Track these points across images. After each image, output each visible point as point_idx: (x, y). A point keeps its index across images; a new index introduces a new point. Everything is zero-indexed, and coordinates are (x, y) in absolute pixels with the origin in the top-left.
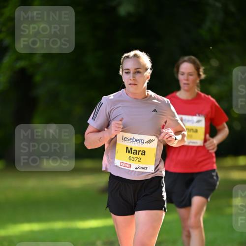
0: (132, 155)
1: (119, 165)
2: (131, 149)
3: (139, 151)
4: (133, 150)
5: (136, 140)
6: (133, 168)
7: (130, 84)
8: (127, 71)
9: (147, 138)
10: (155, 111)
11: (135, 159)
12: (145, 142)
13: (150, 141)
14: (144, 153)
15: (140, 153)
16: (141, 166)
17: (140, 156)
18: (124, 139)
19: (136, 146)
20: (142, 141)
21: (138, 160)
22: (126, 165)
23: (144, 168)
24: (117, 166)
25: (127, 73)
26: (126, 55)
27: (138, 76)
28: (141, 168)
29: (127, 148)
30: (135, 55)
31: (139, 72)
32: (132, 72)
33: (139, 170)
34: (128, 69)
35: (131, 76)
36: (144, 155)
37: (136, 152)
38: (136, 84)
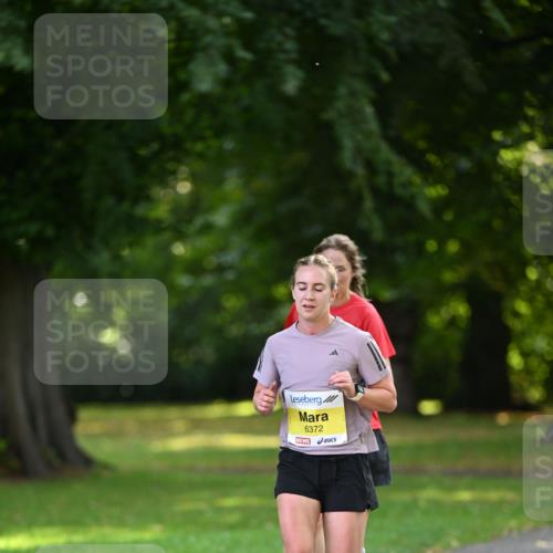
3: (317, 416)
4: (308, 415)
5: (309, 400)
7: (305, 306)
8: (302, 286)
9: (325, 395)
12: (324, 399)
13: (331, 399)
14: (325, 417)
15: (320, 418)
18: (293, 401)
19: (311, 409)
20: (319, 400)
21: (318, 429)
22: (304, 440)
23: (330, 441)
25: (301, 289)
26: (303, 260)
27: (318, 295)
28: (327, 440)
29: (301, 413)
30: (317, 262)
31: (319, 290)
32: (309, 288)
33: (323, 444)
34: (304, 283)
35: (306, 294)
38: (313, 307)
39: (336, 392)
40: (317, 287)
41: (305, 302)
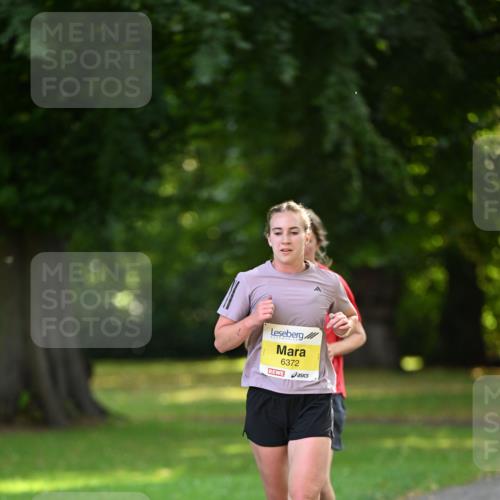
0: (286, 357)
1: (266, 373)
2: (285, 347)
3: (296, 351)
4: (287, 349)
5: (292, 335)
6: (288, 376)
7: (282, 250)
9: (307, 331)
10: (318, 289)
11: (291, 362)
12: (305, 336)
13: (311, 336)
15: (298, 353)
16: (300, 372)
17: (298, 357)
18: (274, 334)
19: (291, 343)
20: (301, 336)
21: (295, 363)
22: (278, 373)
23: (303, 376)
24: (263, 374)
25: (278, 234)
26: (276, 208)
27: (294, 238)
28: (300, 375)
29: (279, 346)
30: (288, 208)
31: (295, 233)
32: (285, 232)
33: (296, 378)
34: (279, 228)
35: (284, 238)
36: (304, 355)
37: (293, 352)
38: (290, 250)
39: (317, 330)
40: (293, 231)
41: (283, 247)
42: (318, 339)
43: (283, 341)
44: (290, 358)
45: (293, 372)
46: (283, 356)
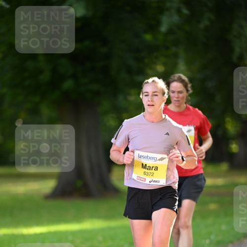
2: (146, 165)
3: (152, 167)
4: (147, 166)
5: (150, 158)
6: (147, 182)
7: (149, 105)
8: (146, 94)
9: (159, 156)
10: (167, 134)
11: (149, 174)
12: (158, 159)
13: (162, 159)
14: (156, 168)
15: (154, 168)
16: (154, 179)
17: (153, 171)
18: (140, 157)
19: (149, 163)
20: (155, 159)
21: (151, 174)
22: (142, 179)
24: (134, 179)
25: (146, 96)
27: (155, 98)
28: (154, 181)
29: (143, 164)
30: (153, 81)
32: (150, 94)
33: (152, 183)
34: (147, 92)
35: (149, 98)
36: (157, 170)
37: (150, 168)
38: (153, 105)
39: (165, 156)
40: (155, 94)
41: (149, 103)
42: (166, 161)
43: (145, 162)
44: (149, 171)
45: (150, 180)
46: (145, 170)
